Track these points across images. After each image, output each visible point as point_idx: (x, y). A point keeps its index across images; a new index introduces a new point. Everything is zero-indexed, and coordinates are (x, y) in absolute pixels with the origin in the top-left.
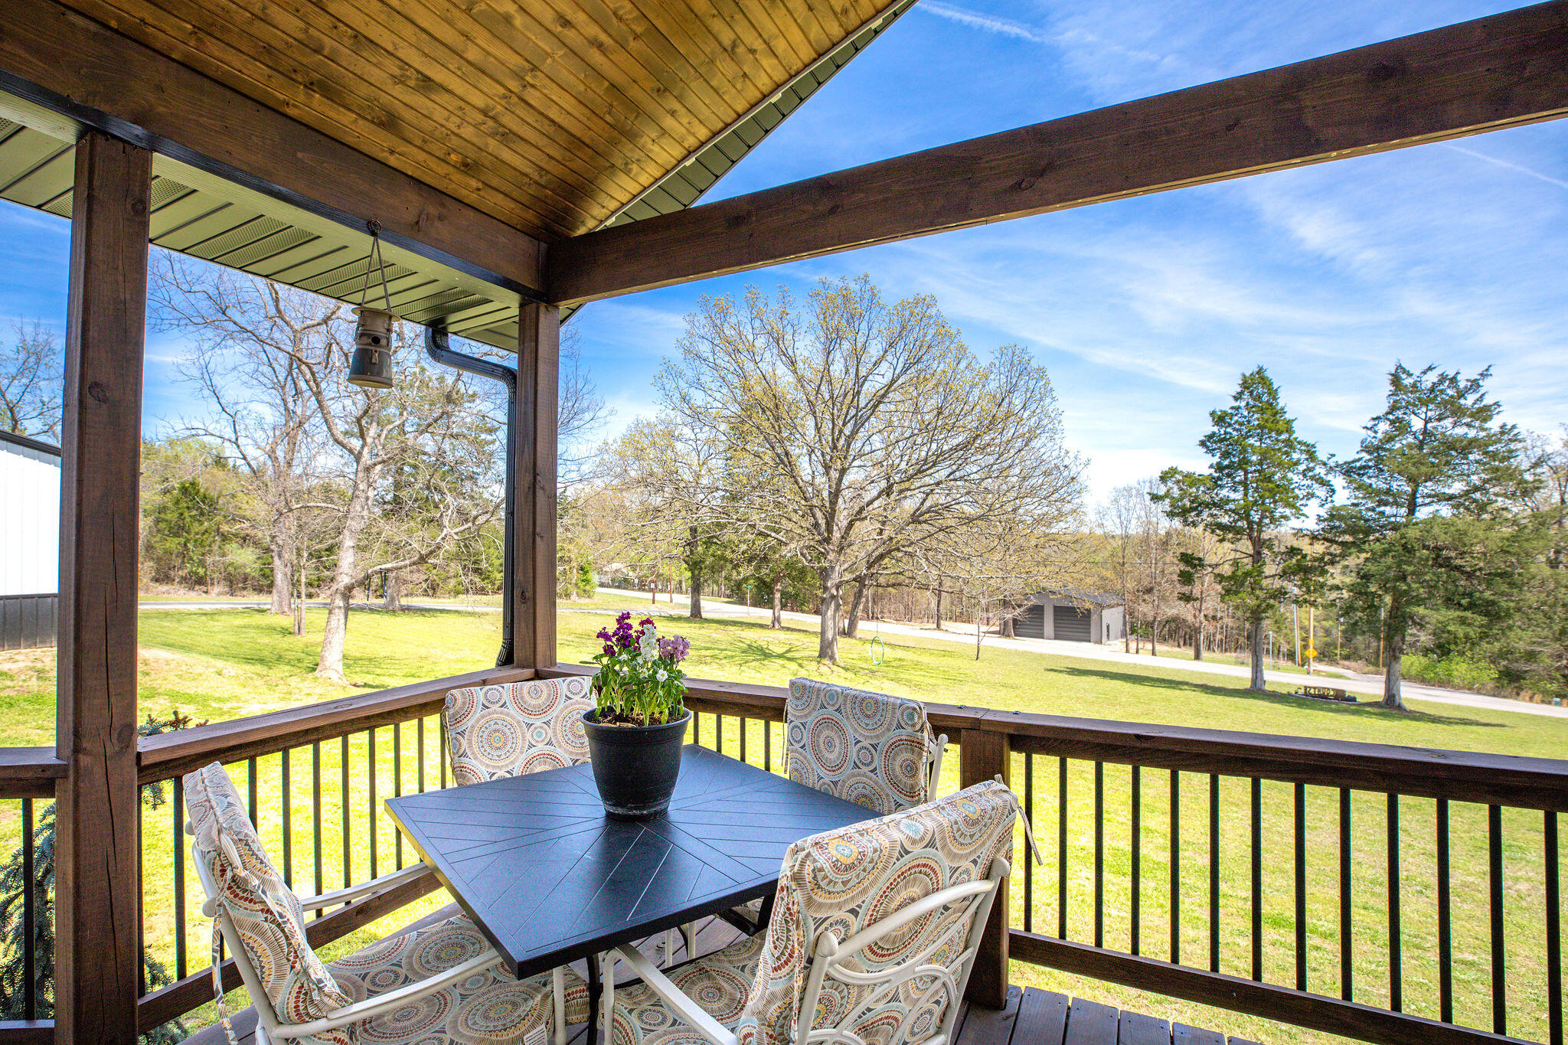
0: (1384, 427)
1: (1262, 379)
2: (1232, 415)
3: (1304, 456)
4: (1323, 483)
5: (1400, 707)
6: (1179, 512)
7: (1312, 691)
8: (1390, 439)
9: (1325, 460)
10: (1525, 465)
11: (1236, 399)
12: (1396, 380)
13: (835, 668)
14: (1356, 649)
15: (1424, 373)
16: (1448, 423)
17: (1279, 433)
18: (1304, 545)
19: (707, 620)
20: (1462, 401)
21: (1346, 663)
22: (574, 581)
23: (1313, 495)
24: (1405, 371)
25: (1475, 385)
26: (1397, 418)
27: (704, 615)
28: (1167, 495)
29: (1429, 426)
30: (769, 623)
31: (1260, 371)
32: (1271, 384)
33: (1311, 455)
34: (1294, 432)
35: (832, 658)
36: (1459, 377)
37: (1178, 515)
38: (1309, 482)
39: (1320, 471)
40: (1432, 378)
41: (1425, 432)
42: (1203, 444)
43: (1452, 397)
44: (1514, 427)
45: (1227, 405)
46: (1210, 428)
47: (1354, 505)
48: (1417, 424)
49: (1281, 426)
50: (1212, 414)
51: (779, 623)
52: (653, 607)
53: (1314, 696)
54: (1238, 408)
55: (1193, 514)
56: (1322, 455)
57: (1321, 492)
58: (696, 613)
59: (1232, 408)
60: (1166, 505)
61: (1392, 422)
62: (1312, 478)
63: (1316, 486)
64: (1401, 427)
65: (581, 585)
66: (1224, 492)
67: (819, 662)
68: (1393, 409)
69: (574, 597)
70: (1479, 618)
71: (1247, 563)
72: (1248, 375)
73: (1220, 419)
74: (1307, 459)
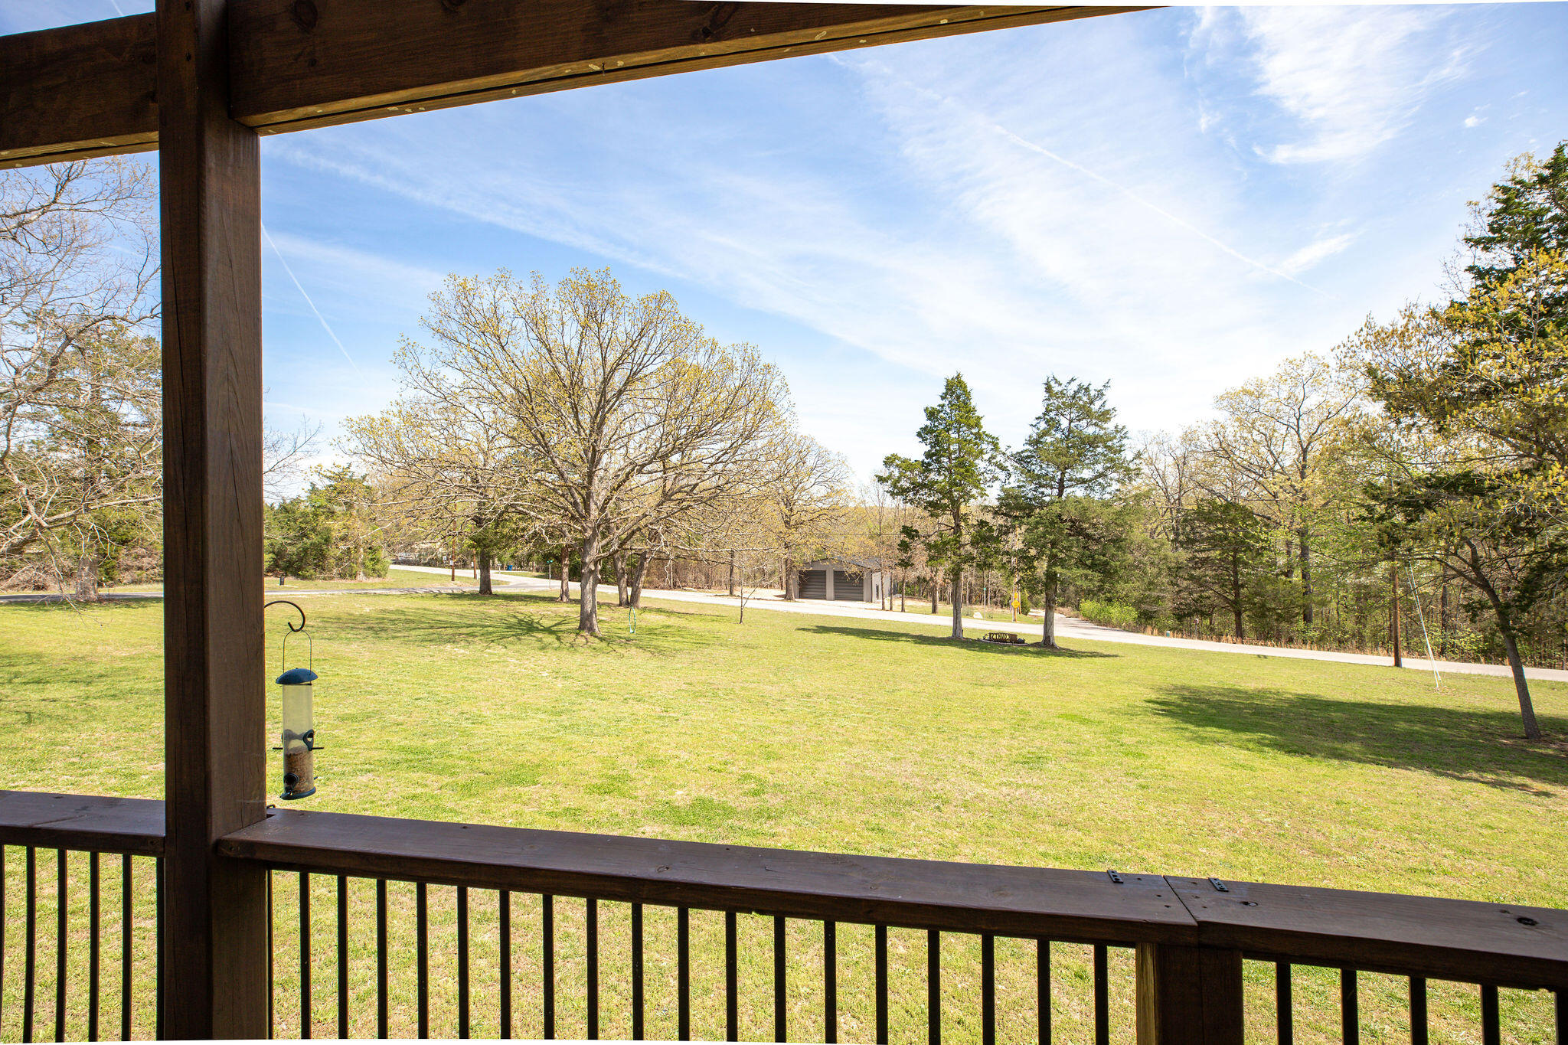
0: (1043, 425)
1: (959, 382)
2: (939, 412)
3: (991, 447)
4: (1003, 468)
5: (1053, 646)
6: (898, 491)
7: (994, 637)
8: (1045, 433)
9: (1004, 451)
10: (1130, 457)
11: (943, 398)
12: (1049, 389)
13: (591, 639)
14: (1069, 598)
15: (1069, 383)
16: (1084, 423)
17: (970, 427)
18: (988, 517)
19: (497, 596)
20: (1092, 406)
21: (1061, 609)
22: (360, 560)
23: (997, 479)
24: (1057, 382)
25: (1100, 394)
26: (1051, 418)
27: (494, 590)
28: (890, 477)
29: (1072, 424)
30: (558, 595)
31: (958, 377)
32: (966, 387)
33: (996, 447)
34: (982, 427)
35: (591, 630)
36: (1091, 387)
37: (897, 494)
38: (993, 468)
39: (1000, 458)
40: (1074, 387)
41: (1070, 431)
42: (919, 435)
43: (1085, 403)
44: (1124, 427)
45: (935, 402)
46: (924, 421)
47: (1019, 487)
48: (1064, 423)
49: (972, 422)
50: (926, 410)
51: (567, 596)
52: (452, 585)
53: (996, 640)
54: (943, 406)
55: (911, 493)
56: (1002, 447)
57: (1002, 475)
58: (486, 590)
59: (939, 406)
60: (887, 486)
61: (1047, 422)
62: (996, 464)
63: (998, 470)
64: (1052, 424)
65: (369, 564)
66: (933, 476)
67: (577, 634)
68: (1048, 411)
69: (361, 577)
70: (1097, 574)
71: (949, 535)
72: (950, 378)
73: (931, 414)
74: (992, 449)
